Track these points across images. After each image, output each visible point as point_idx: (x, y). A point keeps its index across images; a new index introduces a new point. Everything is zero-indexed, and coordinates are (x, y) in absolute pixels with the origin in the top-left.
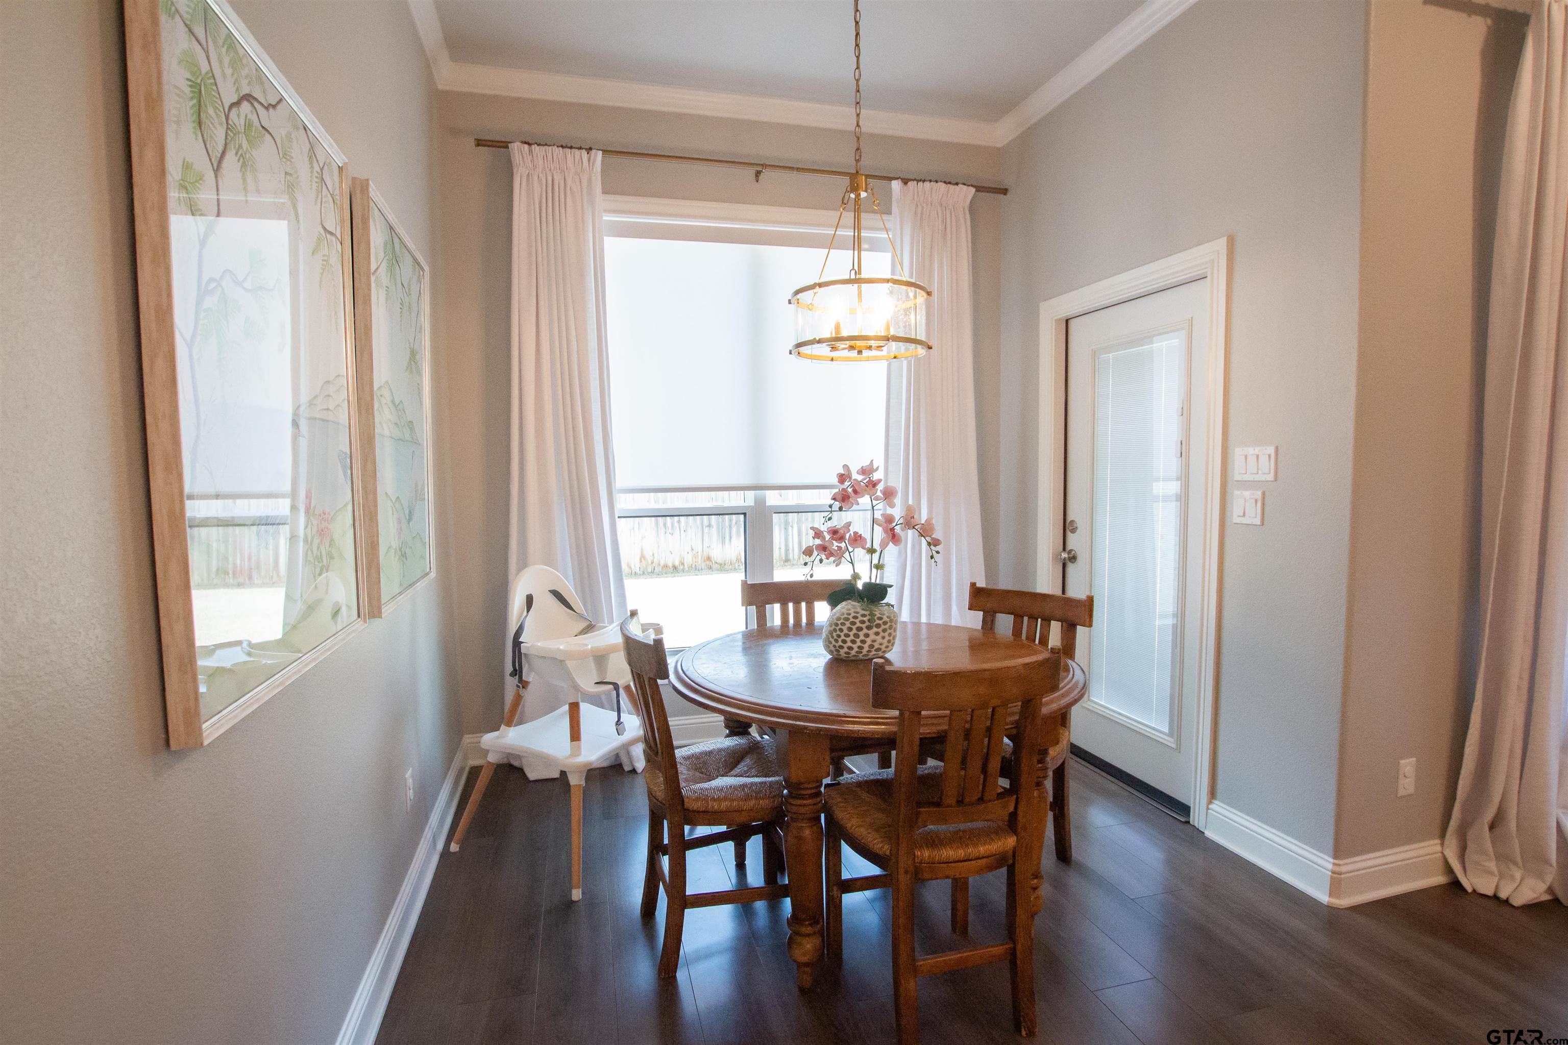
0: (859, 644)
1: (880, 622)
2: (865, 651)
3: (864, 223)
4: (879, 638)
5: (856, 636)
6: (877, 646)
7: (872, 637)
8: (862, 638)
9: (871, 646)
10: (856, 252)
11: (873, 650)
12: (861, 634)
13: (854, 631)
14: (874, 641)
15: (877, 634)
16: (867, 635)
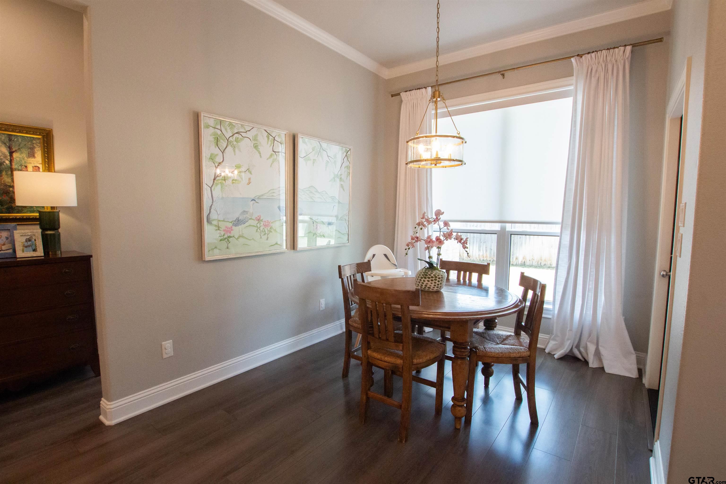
0: (421, 284)
1: (430, 276)
2: (424, 286)
3: (438, 106)
4: (429, 283)
5: (421, 280)
6: (428, 286)
7: (426, 282)
8: (422, 281)
9: (426, 286)
10: (435, 120)
11: (427, 287)
12: (422, 280)
13: (420, 278)
14: (427, 284)
15: (428, 281)
16: (424, 281)
